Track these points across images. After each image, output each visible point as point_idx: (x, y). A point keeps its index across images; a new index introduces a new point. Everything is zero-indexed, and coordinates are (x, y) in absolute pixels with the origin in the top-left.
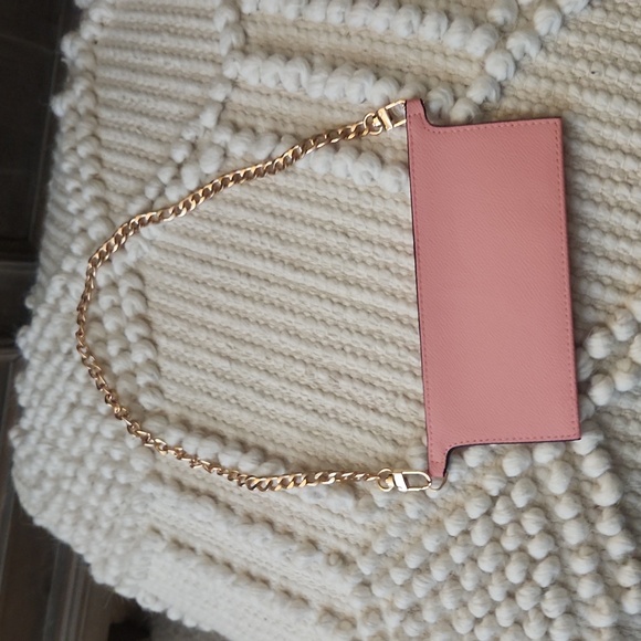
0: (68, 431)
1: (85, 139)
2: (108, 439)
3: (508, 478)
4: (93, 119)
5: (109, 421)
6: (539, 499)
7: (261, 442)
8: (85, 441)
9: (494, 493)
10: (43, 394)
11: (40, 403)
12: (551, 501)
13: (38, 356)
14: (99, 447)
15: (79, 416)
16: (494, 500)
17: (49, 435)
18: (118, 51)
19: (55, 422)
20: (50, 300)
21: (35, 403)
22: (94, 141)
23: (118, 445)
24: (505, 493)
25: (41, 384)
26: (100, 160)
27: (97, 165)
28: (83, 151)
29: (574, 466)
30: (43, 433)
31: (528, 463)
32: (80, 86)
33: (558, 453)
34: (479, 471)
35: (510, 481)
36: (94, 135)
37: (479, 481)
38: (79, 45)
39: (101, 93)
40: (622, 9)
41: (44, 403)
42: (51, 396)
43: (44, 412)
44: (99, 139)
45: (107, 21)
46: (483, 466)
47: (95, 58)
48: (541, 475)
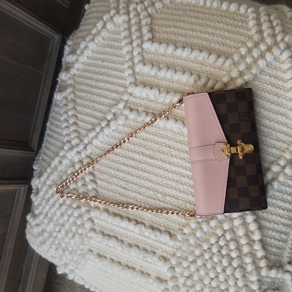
0: (58, 214)
1: (71, 109)
2: (75, 217)
3: (224, 230)
4: (74, 102)
5: (76, 210)
6: (234, 238)
7: (136, 218)
8: (66, 218)
9: (220, 235)
10: (48, 200)
11: (46, 203)
12: (238, 238)
13: (46, 186)
14: (71, 220)
15: (64, 208)
16: (219, 237)
17: (49, 216)
18: (85, 79)
19: (52, 211)
20: (52, 166)
21: (44, 204)
22: (75, 110)
23: (80, 219)
24: (223, 235)
25: (47, 197)
26: (76, 117)
27: (76, 118)
28: (70, 113)
29: (246, 226)
30: (47, 215)
31: (231, 226)
32: (69, 90)
33: (241, 222)
34: (214, 228)
35: (225, 231)
36: (74, 108)
37: (214, 232)
38: (69, 75)
39: (77, 93)
40: (264, 81)
41: (48, 203)
42: (52, 201)
43: (48, 207)
44: (76, 109)
45: (80, 68)
46: (216, 226)
47: (75, 80)
48: (235, 230)
